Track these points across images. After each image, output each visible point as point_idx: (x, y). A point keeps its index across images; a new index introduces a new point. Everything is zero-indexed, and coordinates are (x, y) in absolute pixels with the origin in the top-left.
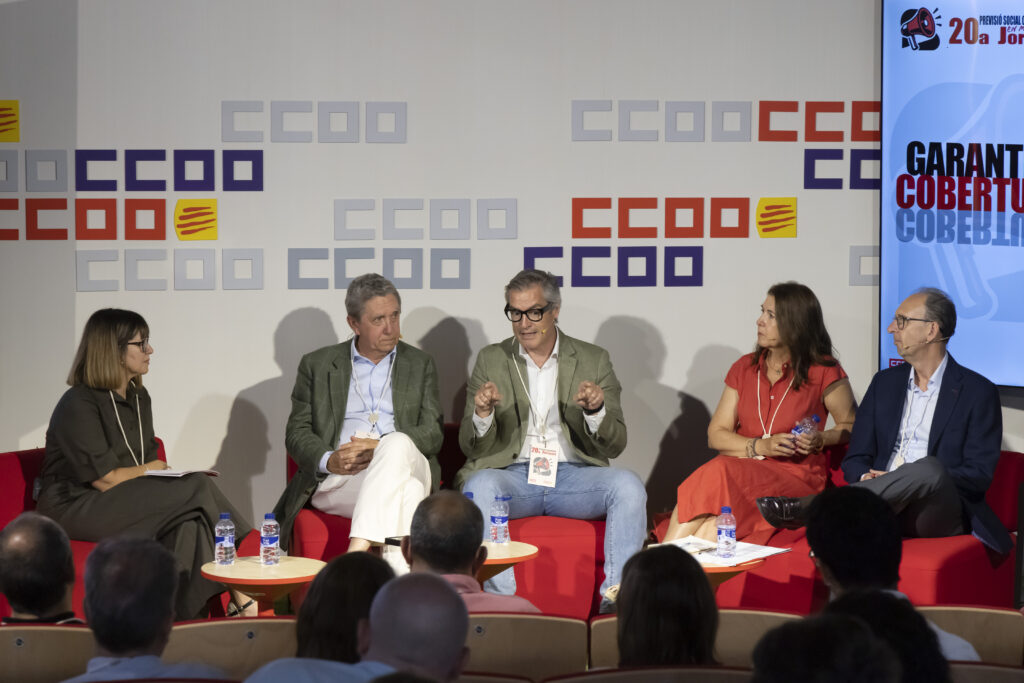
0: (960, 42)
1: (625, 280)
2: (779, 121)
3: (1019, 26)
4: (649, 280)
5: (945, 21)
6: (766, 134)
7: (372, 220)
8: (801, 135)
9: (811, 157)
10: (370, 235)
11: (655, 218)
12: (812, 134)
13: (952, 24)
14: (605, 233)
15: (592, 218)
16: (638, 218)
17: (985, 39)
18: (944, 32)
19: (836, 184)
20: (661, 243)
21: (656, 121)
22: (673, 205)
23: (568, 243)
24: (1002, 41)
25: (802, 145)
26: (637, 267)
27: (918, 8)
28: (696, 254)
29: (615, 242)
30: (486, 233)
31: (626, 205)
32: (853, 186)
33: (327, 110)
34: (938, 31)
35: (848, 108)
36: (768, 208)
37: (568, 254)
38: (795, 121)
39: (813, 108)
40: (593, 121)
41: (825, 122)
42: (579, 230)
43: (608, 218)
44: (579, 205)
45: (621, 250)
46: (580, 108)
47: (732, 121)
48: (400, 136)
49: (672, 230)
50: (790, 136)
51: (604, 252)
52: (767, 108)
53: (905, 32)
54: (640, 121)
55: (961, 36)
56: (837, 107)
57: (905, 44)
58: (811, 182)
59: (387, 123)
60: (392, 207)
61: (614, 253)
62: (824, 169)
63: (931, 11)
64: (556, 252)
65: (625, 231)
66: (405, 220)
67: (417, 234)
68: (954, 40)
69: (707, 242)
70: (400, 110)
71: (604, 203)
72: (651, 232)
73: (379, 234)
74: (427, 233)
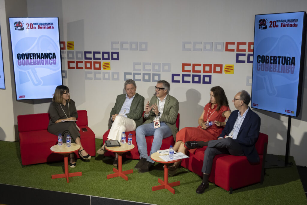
0: (272, 27)
1: (194, 82)
2: (230, 47)
3: (286, 22)
4: (199, 82)
5: (268, 22)
6: (227, 50)
7: (140, 67)
8: (236, 50)
9: (238, 55)
10: (140, 70)
11: (200, 68)
12: (238, 50)
13: (270, 23)
14: (189, 71)
15: (186, 68)
16: (197, 68)
17: (278, 26)
18: (268, 25)
19: (244, 62)
20: (202, 74)
21: (201, 46)
22: (205, 65)
23: (181, 73)
24: (281, 27)
25: (236, 52)
26: (196, 79)
27: (263, 19)
28: (210, 77)
29: (192, 73)
30: (164, 70)
31: (194, 65)
32: (248, 62)
33: (131, 43)
34: (267, 24)
35: (247, 44)
36: (227, 67)
37: (181, 76)
38: (234, 47)
39: (239, 44)
40: (187, 46)
41: (241, 47)
42: (184, 70)
43: (190, 68)
44: (184, 65)
45: (193, 75)
46: (184, 44)
47: (219, 47)
48: (146, 49)
49: (204, 71)
50: (233, 50)
51: (189, 75)
52: (227, 44)
53: (260, 25)
54: (198, 46)
55: (272, 25)
56: (245, 44)
57: (259, 28)
58: (238, 61)
59: (143, 46)
60: (144, 64)
61: (191, 76)
62: (241, 58)
63: (266, 19)
64: (179, 75)
65: (194, 71)
66: (147, 67)
67: (150, 70)
68: (270, 27)
69: (212, 74)
70: (146, 44)
71: (189, 65)
72: (200, 72)
73: (142, 70)
74: (152, 70)
